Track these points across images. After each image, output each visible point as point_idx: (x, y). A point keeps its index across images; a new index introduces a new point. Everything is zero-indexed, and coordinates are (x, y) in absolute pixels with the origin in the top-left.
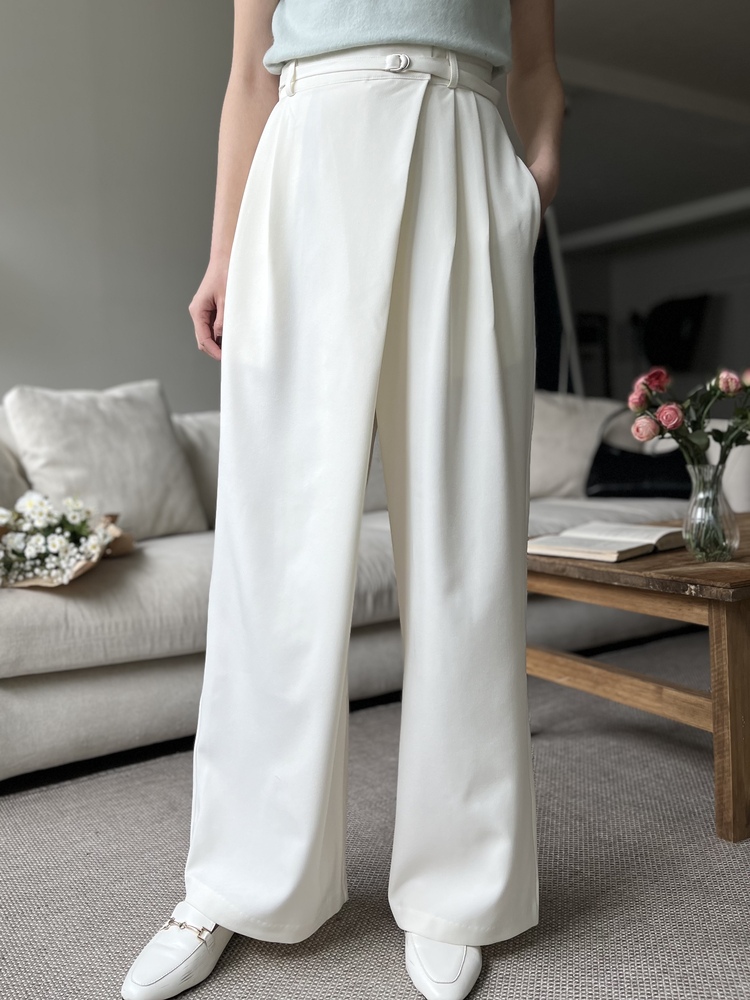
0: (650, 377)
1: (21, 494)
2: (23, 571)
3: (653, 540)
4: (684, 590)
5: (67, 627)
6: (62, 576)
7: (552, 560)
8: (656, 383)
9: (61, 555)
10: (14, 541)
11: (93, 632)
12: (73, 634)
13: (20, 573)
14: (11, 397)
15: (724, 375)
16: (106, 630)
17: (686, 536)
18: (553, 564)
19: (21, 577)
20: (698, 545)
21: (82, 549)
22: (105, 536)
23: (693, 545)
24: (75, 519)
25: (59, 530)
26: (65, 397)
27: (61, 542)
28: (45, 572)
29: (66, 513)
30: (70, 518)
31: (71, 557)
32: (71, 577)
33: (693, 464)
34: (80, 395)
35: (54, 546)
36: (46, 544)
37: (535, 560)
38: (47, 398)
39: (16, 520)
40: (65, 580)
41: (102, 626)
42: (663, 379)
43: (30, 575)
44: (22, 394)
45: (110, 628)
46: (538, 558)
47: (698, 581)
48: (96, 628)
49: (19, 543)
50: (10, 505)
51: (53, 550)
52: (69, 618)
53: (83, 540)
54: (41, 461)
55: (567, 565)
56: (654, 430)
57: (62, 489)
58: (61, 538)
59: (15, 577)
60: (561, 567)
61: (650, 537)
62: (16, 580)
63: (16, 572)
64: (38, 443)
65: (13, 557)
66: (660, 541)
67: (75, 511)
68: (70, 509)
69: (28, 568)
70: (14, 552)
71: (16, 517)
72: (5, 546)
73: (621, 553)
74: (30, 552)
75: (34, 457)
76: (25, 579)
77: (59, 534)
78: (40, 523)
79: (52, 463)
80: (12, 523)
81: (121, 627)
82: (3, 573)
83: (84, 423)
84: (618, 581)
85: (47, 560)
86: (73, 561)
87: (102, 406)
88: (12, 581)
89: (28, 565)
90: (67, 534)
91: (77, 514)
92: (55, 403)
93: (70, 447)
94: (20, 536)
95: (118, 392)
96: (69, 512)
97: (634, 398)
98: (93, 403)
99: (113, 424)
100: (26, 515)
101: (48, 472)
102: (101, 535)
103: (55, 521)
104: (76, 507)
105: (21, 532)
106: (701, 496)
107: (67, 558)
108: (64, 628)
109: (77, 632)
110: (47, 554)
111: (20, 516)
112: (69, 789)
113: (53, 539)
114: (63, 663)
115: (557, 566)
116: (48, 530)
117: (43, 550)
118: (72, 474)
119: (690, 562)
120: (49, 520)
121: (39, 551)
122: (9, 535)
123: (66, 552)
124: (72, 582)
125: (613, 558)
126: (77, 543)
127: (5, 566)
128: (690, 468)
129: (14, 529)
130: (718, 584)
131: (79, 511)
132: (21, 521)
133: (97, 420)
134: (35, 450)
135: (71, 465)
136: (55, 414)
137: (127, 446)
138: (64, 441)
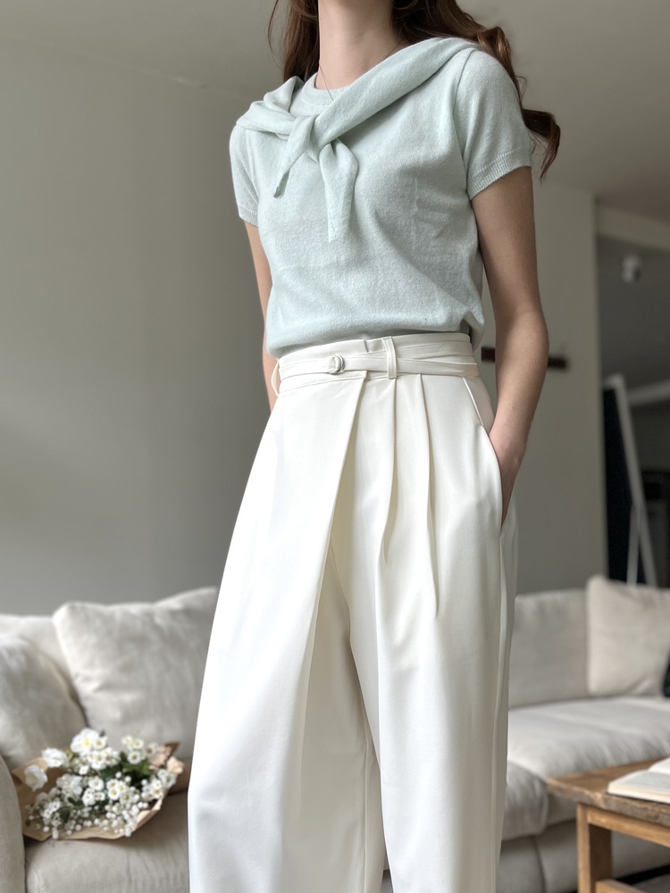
1: (77, 732)
2: (80, 820)
5: (130, 880)
6: (123, 827)
7: (644, 805)
9: (122, 801)
10: (70, 785)
11: (157, 885)
12: (136, 888)
13: (77, 823)
14: (61, 615)
16: (172, 882)
18: (645, 809)
19: (79, 827)
21: (144, 795)
22: (168, 780)
24: (134, 759)
25: (119, 775)
26: (117, 610)
27: (122, 789)
28: (105, 822)
29: (126, 752)
30: (130, 758)
31: (132, 804)
32: (134, 829)
34: (135, 609)
35: (115, 793)
36: (105, 789)
37: (625, 804)
38: (99, 615)
39: (71, 760)
40: (128, 834)
41: (167, 877)
43: (89, 823)
44: (73, 609)
45: (175, 879)
46: (628, 801)
48: (161, 881)
49: (75, 788)
50: (64, 743)
51: (113, 797)
52: (132, 871)
53: (144, 782)
54: (95, 684)
55: (660, 812)
58: (121, 783)
59: (72, 827)
60: (653, 814)
62: (74, 831)
63: (74, 822)
64: (91, 664)
65: (70, 804)
67: (135, 750)
68: (130, 748)
69: (86, 815)
70: (70, 800)
71: (71, 756)
72: (60, 789)
74: (88, 799)
75: (87, 679)
76: (84, 828)
77: (119, 779)
78: (98, 766)
79: (107, 686)
80: (67, 765)
82: (60, 823)
83: (141, 641)
85: (107, 807)
86: (135, 809)
87: (159, 620)
88: (69, 832)
89: (86, 812)
90: (128, 779)
91: (137, 754)
92: (108, 620)
93: (126, 668)
94: (77, 779)
95: (174, 603)
96: (129, 752)
98: (149, 615)
100: (82, 754)
101: (103, 696)
102: (164, 779)
103: (114, 762)
104: (135, 747)
105: (77, 774)
107: (128, 806)
108: (126, 882)
109: (140, 886)
110: (106, 802)
111: (76, 755)
113: (113, 785)
115: (650, 812)
116: (108, 773)
117: (103, 798)
118: (128, 698)
120: (108, 763)
121: (98, 799)
122: (64, 778)
123: (127, 798)
124: (134, 834)
126: (140, 788)
127: (61, 816)
129: (70, 770)
131: (140, 750)
132: (77, 761)
133: (154, 637)
134: (88, 672)
135: (127, 688)
136: (109, 632)
137: (186, 663)
138: (119, 662)
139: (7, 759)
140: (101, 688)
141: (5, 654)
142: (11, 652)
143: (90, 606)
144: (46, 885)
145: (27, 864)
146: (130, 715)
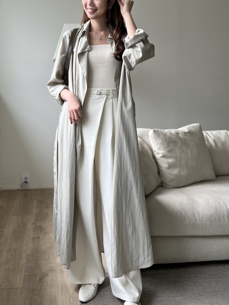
14: (151, 133)
34: (173, 131)
54: (161, 155)
57: (167, 166)
64: (159, 149)
75: (158, 153)
79: (164, 156)
83: (175, 142)
92: (165, 135)
93: (170, 151)
95: (185, 129)
99: (184, 142)
101: (162, 159)
118: (170, 160)
133: (179, 141)
134: (158, 151)
135: (170, 157)
136: (165, 139)
137: (189, 150)
138: (168, 149)
140: (162, 157)
146: (171, 166)
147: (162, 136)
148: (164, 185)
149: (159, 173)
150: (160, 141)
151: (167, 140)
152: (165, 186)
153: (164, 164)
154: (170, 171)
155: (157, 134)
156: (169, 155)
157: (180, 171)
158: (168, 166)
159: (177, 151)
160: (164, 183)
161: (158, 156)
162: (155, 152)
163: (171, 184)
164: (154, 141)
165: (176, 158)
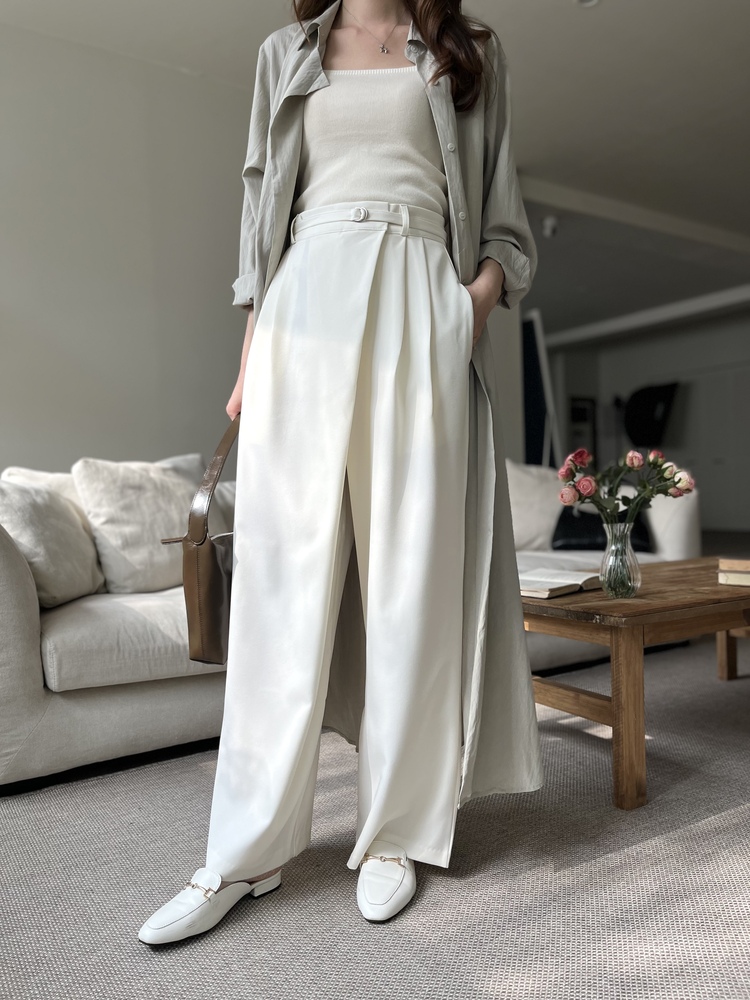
0: (576, 455)
3: (580, 583)
4: (592, 619)
5: (119, 650)
8: (579, 460)
12: (124, 656)
14: (78, 467)
15: (630, 454)
16: (151, 652)
17: (601, 579)
20: (610, 586)
23: (607, 585)
33: (608, 523)
34: (134, 466)
38: (106, 468)
41: (148, 650)
42: (585, 456)
44: (86, 465)
45: (153, 651)
47: (602, 612)
48: (143, 652)
54: (103, 519)
56: (574, 496)
57: (119, 542)
61: (579, 580)
66: (585, 582)
73: (551, 590)
75: (97, 515)
79: (111, 521)
81: (163, 650)
84: (546, 613)
92: (111, 473)
93: (127, 508)
97: (562, 470)
99: (162, 490)
101: (108, 528)
106: (613, 548)
108: (116, 651)
109: (127, 655)
112: (121, 777)
114: (116, 679)
118: (128, 530)
119: (605, 598)
125: (546, 595)
128: (605, 525)
130: (615, 614)
134: (97, 510)
135: (127, 522)
136: (114, 481)
137: (173, 507)
138: (121, 503)
139: (31, 564)
140: (107, 522)
141: (33, 492)
142: (38, 492)
143: (101, 463)
144: (56, 649)
145: (42, 635)
146: (129, 543)
147: (106, 474)
148: (112, 588)
149: (99, 563)
150: (102, 486)
151: (119, 483)
152: (115, 590)
153: (110, 538)
154: (126, 554)
155: (94, 468)
156: (125, 516)
157: (151, 554)
158: (123, 544)
159: (144, 508)
160: (113, 582)
161: (96, 523)
162: (89, 513)
163: (129, 583)
164: (84, 486)
165: (143, 524)
